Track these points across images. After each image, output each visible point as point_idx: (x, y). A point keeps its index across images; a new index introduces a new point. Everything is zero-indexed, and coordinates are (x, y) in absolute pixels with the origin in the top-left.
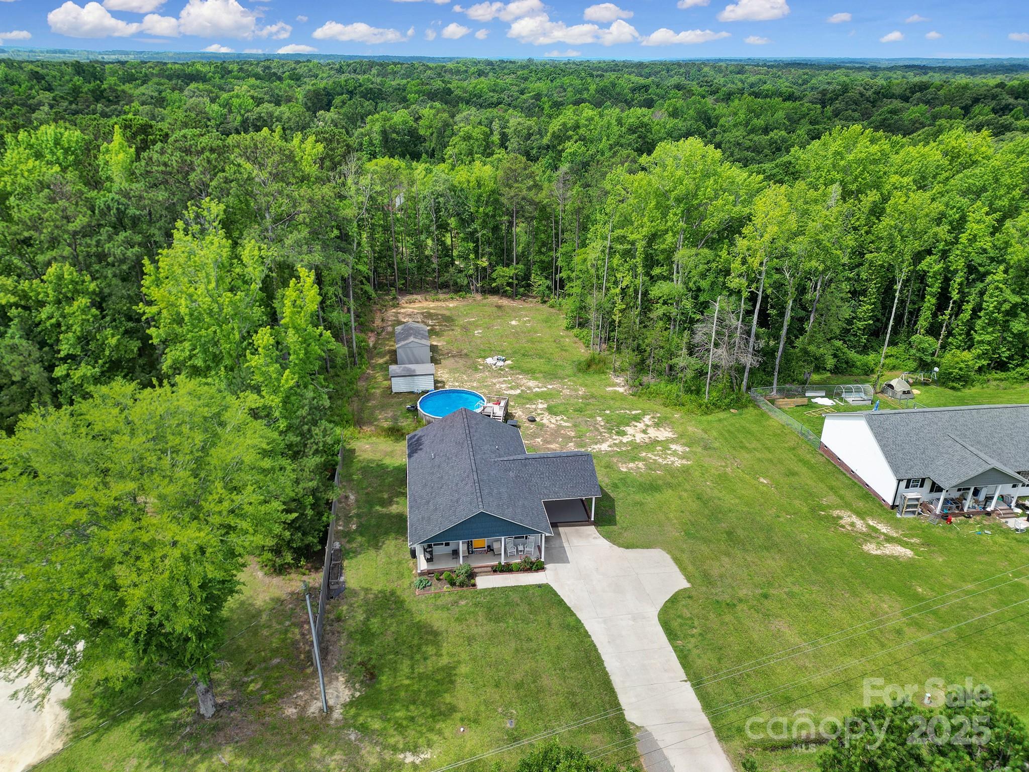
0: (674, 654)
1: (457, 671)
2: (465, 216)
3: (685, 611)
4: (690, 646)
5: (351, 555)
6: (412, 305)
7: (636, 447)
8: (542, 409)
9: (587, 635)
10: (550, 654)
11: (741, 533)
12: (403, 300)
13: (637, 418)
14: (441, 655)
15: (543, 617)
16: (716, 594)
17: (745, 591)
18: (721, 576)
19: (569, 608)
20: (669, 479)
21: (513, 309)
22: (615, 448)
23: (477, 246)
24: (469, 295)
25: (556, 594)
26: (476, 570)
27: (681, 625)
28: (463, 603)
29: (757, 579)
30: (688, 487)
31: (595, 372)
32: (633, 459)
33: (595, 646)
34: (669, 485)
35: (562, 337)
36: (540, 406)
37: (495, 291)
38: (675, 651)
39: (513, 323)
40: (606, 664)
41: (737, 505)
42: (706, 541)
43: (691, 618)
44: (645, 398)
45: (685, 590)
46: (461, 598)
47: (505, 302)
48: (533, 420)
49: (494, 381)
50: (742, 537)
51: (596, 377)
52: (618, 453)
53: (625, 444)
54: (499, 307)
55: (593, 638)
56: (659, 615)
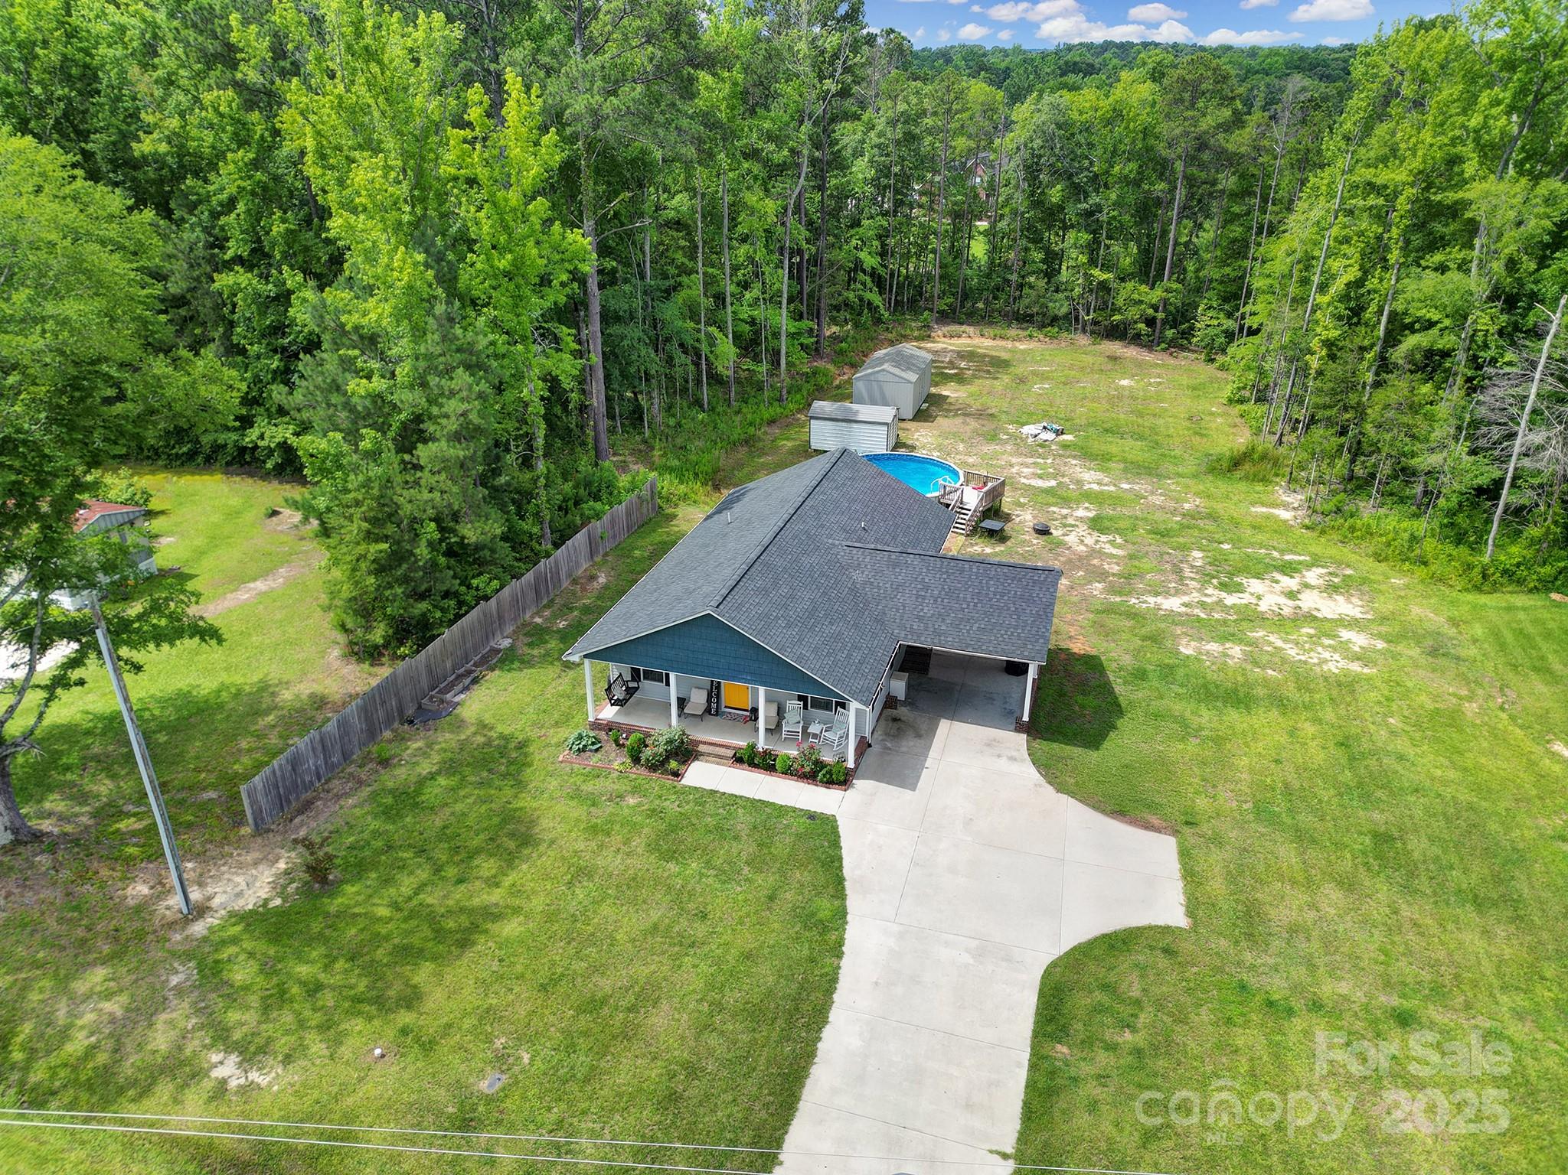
0: (1022, 1074)
1: (494, 927)
2: (1082, 178)
3: (1135, 977)
4: (1086, 1069)
5: (516, 665)
6: (952, 341)
7: (1250, 616)
8: (1077, 519)
9: (837, 950)
10: (718, 962)
11: (1418, 846)
12: (939, 331)
13: (1288, 569)
14: (497, 885)
15: (765, 881)
16: (1252, 968)
17: (1344, 988)
18: (1293, 930)
19: (840, 881)
20: (1290, 691)
21: (1140, 364)
22: (1197, 611)
23: (1096, 241)
24: (1065, 334)
25: (836, 844)
26: (702, 748)
27: (1098, 1009)
28: (632, 801)
29: (1403, 968)
30: (1329, 714)
31: (1246, 478)
32: (1224, 638)
33: (835, 980)
34: (1280, 703)
35: (1212, 414)
36: (1080, 513)
37: (1117, 333)
38: (1033, 1067)
39: (1125, 382)
40: (827, 1033)
41: (1444, 783)
42: (1302, 837)
43: (1138, 1003)
44: (1336, 537)
45: (1167, 930)
46: (635, 790)
47: (1132, 352)
48: (1043, 532)
49: (1014, 460)
50: (1416, 855)
51: (1243, 486)
52: (1199, 619)
53: (1226, 609)
54: (1113, 358)
55: (845, 963)
56: (1054, 965)
